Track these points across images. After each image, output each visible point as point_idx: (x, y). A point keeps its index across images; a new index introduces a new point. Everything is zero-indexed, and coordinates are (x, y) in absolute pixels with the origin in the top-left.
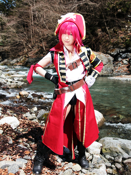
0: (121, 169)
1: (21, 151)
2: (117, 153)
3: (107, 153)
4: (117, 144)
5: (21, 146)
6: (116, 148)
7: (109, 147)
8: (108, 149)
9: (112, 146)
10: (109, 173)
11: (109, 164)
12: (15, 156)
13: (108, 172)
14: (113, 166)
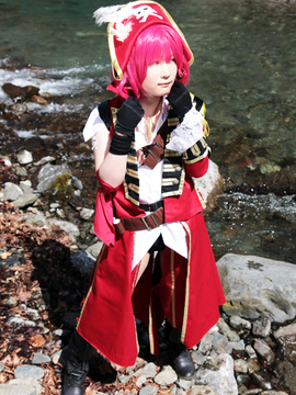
0: (269, 358)
1: (21, 338)
2: (259, 312)
3: (234, 312)
4: (259, 292)
5: (18, 319)
6: (255, 302)
7: (239, 298)
8: (236, 302)
9: (247, 297)
10: (241, 373)
11: (240, 345)
12: (8, 357)
13: (239, 369)
14: (250, 349)
